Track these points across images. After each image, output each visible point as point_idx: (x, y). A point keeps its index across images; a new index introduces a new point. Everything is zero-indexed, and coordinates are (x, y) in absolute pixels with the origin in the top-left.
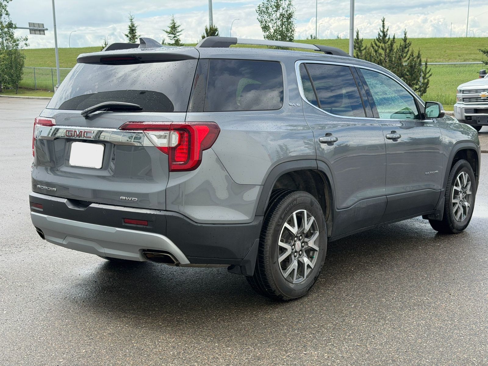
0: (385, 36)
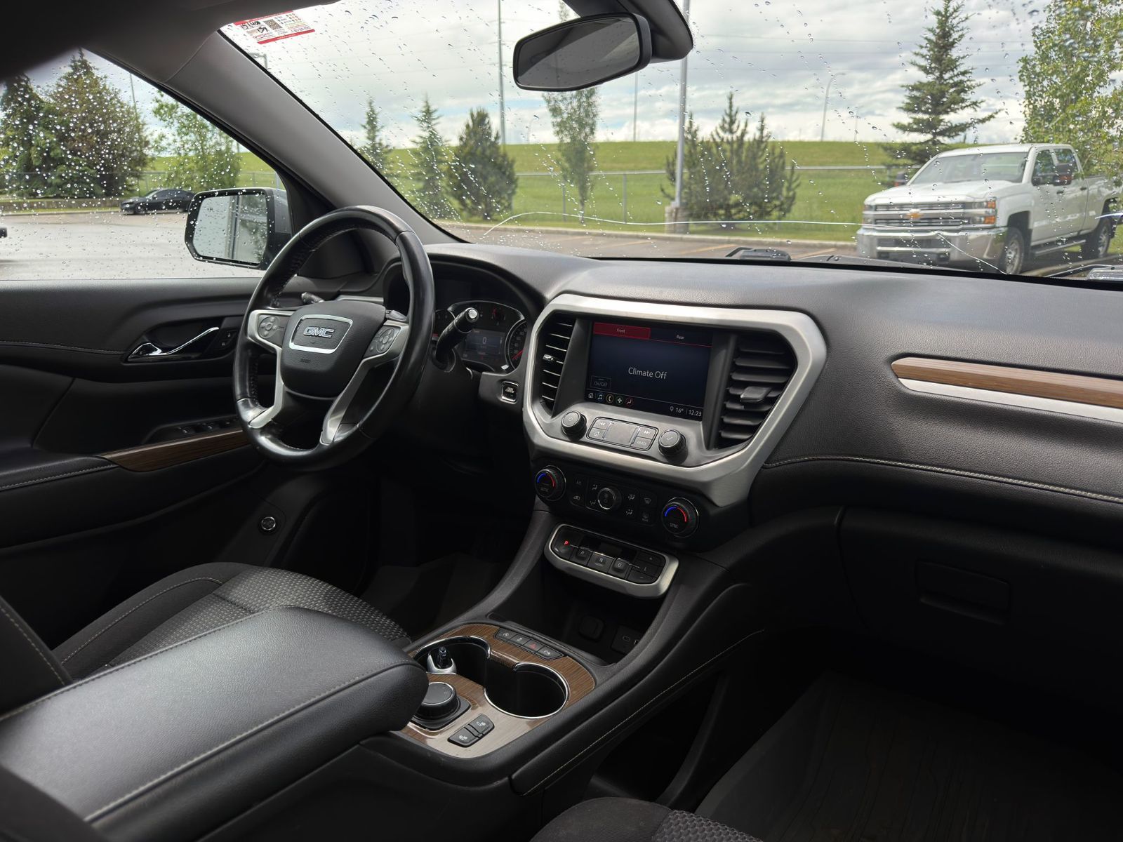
0: (732, 122)
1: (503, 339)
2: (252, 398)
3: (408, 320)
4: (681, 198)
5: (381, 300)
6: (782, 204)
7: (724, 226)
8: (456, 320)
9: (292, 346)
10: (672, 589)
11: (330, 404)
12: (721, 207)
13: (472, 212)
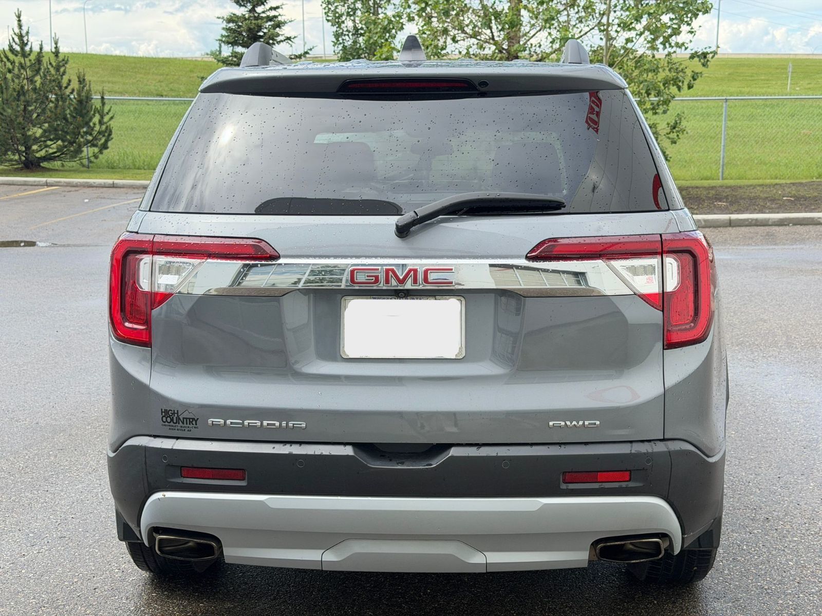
0: (23, 44)
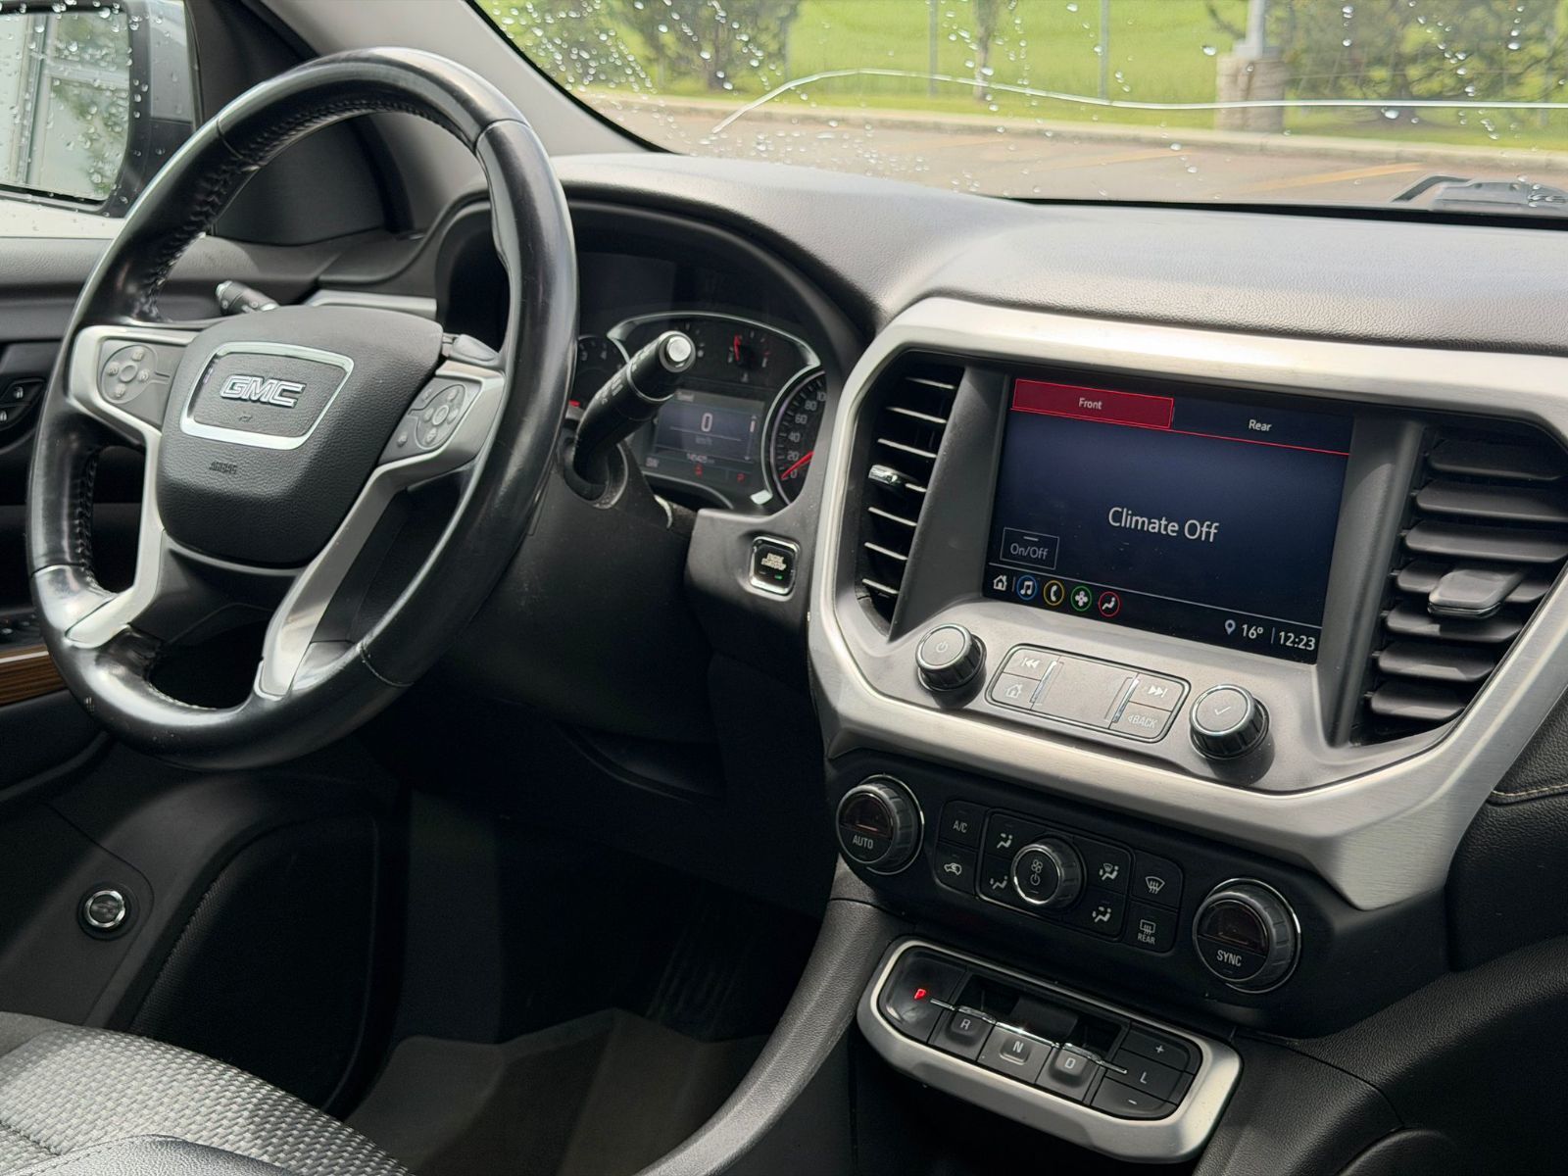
1: (758, 420)
2: (75, 565)
3: (503, 360)
4: (1265, 34)
5: (431, 305)
6: (1555, 53)
7: (1391, 115)
8: (632, 365)
9: (189, 425)
10: (1220, 1134)
11: (283, 586)
12: (1380, 61)
13: (678, 68)
